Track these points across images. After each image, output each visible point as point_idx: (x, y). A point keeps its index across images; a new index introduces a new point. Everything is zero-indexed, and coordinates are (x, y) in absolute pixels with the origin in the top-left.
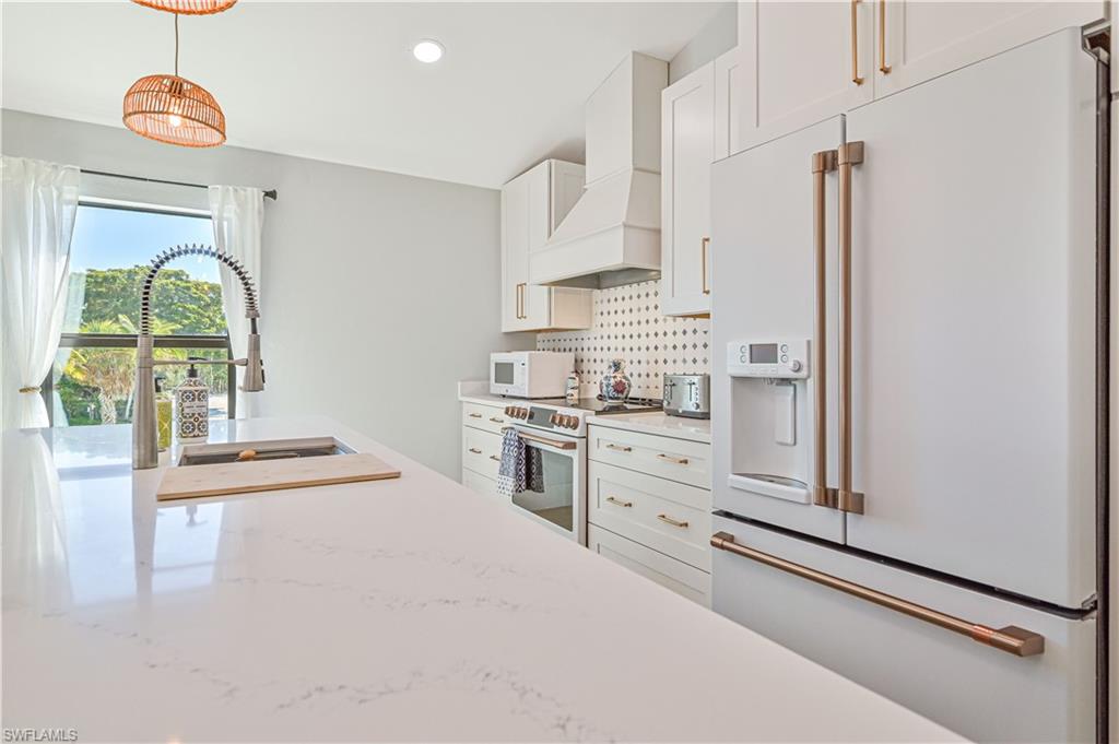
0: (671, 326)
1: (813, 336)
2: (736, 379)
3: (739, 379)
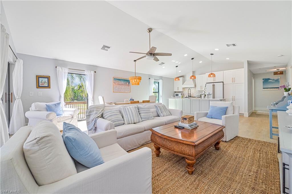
0: (197, 91)
1: (212, 92)
3: (208, 95)
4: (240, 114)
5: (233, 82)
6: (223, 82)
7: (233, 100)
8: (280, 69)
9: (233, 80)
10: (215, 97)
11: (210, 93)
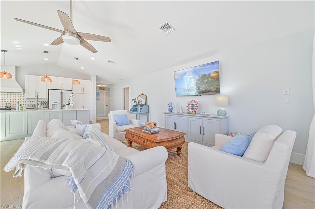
4: (90, 122)
8: (103, 86)
11: (56, 102)
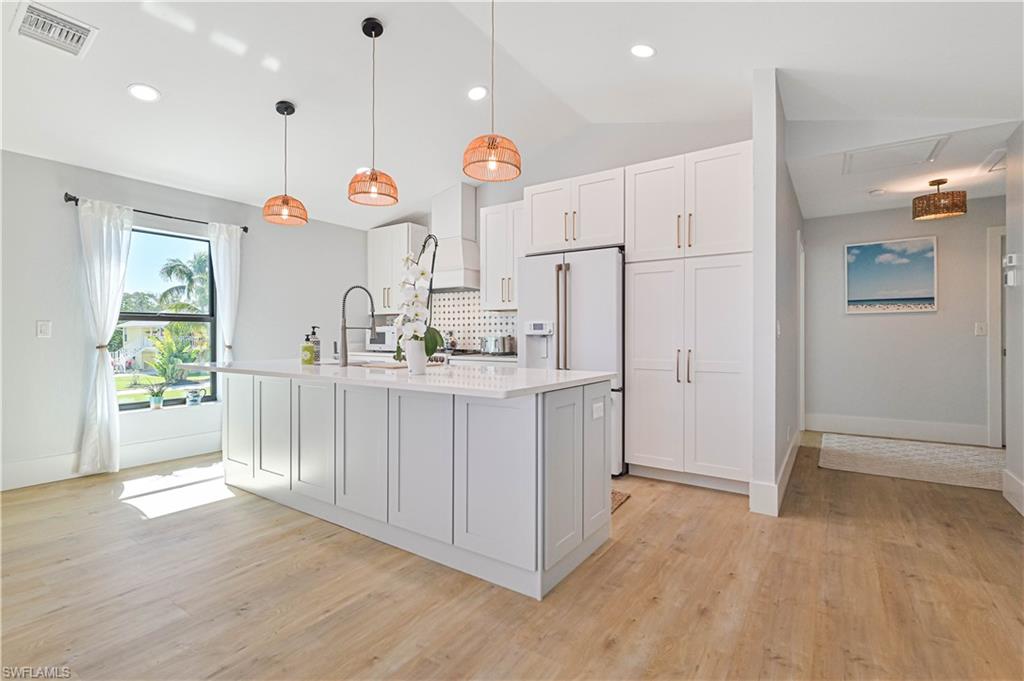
0: (487, 314)
1: (555, 321)
2: (528, 336)
3: (529, 336)
5: (684, 242)
6: (622, 248)
7: (683, 377)
8: (953, 177)
9: (686, 227)
10: (572, 361)
11: (539, 327)
